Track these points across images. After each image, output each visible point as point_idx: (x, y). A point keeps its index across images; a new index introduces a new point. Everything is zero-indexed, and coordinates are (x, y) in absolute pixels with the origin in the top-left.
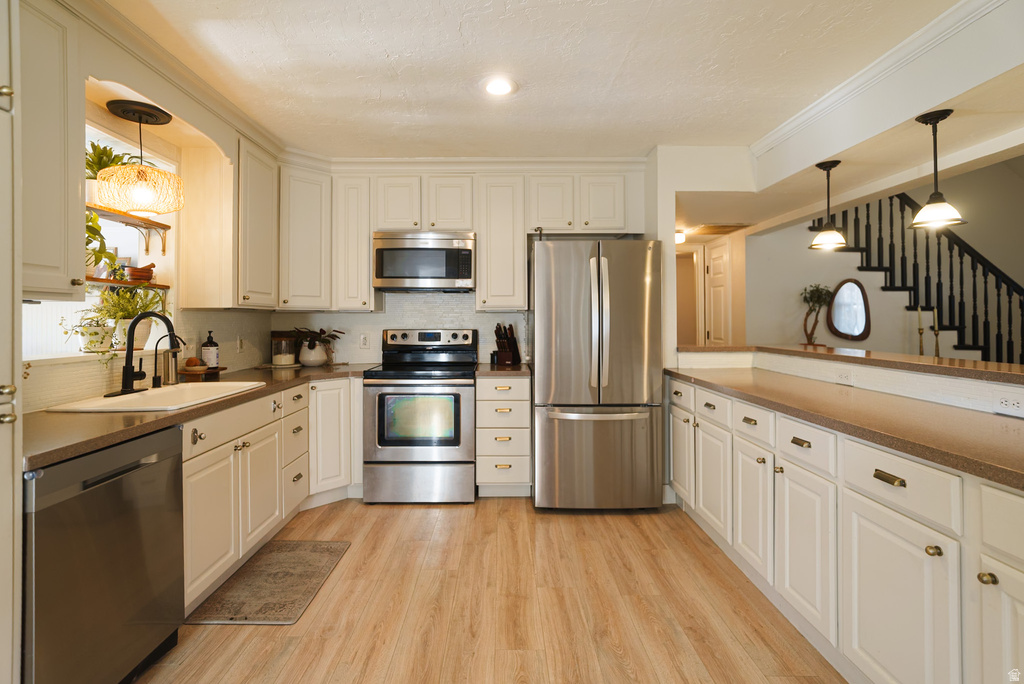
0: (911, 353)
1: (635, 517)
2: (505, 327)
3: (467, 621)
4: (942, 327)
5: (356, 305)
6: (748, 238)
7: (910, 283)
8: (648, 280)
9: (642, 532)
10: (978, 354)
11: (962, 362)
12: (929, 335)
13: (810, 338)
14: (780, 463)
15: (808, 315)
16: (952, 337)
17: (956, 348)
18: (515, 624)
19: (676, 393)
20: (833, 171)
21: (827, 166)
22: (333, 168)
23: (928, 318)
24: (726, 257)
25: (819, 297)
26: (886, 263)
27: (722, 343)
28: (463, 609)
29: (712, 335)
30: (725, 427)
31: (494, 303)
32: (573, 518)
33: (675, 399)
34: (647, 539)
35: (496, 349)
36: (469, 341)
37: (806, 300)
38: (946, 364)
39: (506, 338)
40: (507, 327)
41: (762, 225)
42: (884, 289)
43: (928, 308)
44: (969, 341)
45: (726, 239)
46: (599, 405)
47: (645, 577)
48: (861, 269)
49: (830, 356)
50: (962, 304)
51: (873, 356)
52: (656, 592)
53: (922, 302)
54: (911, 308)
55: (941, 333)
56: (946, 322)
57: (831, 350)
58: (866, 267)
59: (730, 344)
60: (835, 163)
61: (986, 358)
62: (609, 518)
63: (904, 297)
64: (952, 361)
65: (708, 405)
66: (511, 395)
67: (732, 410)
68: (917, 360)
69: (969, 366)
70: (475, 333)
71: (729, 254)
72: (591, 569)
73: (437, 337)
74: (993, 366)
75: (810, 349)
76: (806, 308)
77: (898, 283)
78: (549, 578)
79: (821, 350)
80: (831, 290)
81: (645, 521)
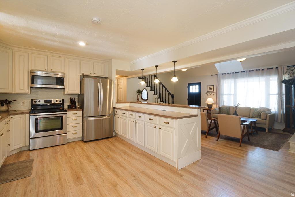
0: (154, 102)
1: (108, 139)
2: (73, 99)
3: (79, 163)
4: (158, 98)
5: (23, 92)
6: (127, 79)
7: (154, 90)
8: (108, 87)
9: (110, 141)
10: (163, 102)
11: (161, 103)
12: (156, 99)
13: (138, 100)
14: (136, 121)
15: (138, 95)
16: (159, 99)
17: (160, 101)
18: (90, 160)
19: (116, 112)
20: (143, 70)
21: (143, 69)
22: (13, 48)
23: (156, 96)
24: (123, 82)
25: (140, 92)
26: (150, 86)
27: (121, 101)
28: (77, 161)
29: (119, 100)
30: (127, 117)
31: (71, 92)
32: (94, 142)
33: (116, 113)
34: (111, 142)
35: (70, 104)
36: (61, 102)
37: (137, 92)
38: (159, 104)
39: (73, 101)
40: (74, 98)
41: (130, 77)
42: (150, 91)
43: (156, 94)
44: (162, 100)
45: (122, 78)
46: (100, 116)
47: (113, 148)
48: (146, 87)
49: (141, 103)
50: (161, 94)
51: (148, 103)
52: (116, 149)
53: (156, 93)
54: (154, 94)
55: (158, 99)
56: (159, 97)
57: (141, 102)
58: (147, 86)
59: (123, 102)
60: (144, 69)
61: (164, 103)
62: (102, 140)
63: (153, 92)
64: (159, 103)
65: (123, 113)
66: (77, 115)
67: (128, 114)
68: (154, 103)
69: (162, 104)
70: (63, 100)
71: (123, 81)
72: (102, 149)
73: (51, 101)
74: (165, 104)
75: (138, 102)
76: (137, 94)
77: (149, 86)
78: (94, 152)
79: (140, 102)
80: (142, 90)
81: (110, 139)
